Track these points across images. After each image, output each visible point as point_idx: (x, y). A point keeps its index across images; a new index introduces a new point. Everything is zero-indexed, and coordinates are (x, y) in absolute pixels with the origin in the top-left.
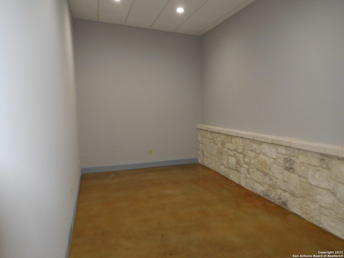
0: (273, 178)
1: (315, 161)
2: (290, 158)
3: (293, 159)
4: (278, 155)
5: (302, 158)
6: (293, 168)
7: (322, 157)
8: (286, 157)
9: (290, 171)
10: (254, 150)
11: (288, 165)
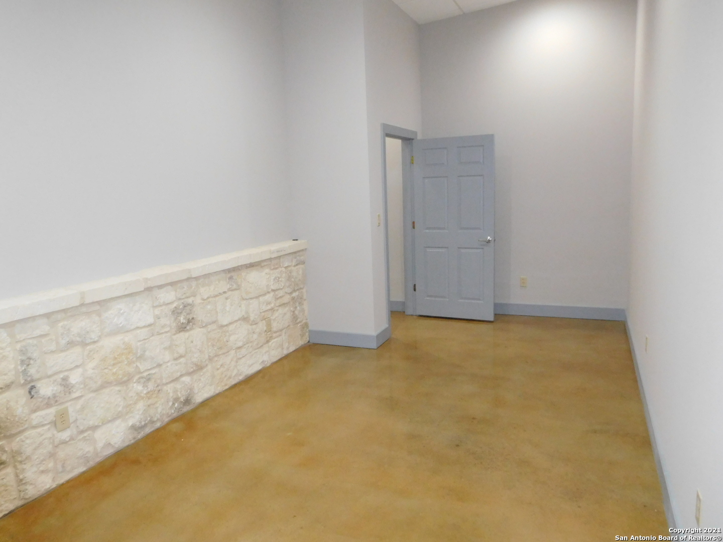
0: (153, 371)
1: (223, 286)
2: (183, 303)
3: (190, 300)
4: (157, 312)
5: (205, 292)
6: (193, 318)
7: (229, 275)
8: (175, 305)
9: (188, 328)
10: (78, 339)
11: (184, 319)
